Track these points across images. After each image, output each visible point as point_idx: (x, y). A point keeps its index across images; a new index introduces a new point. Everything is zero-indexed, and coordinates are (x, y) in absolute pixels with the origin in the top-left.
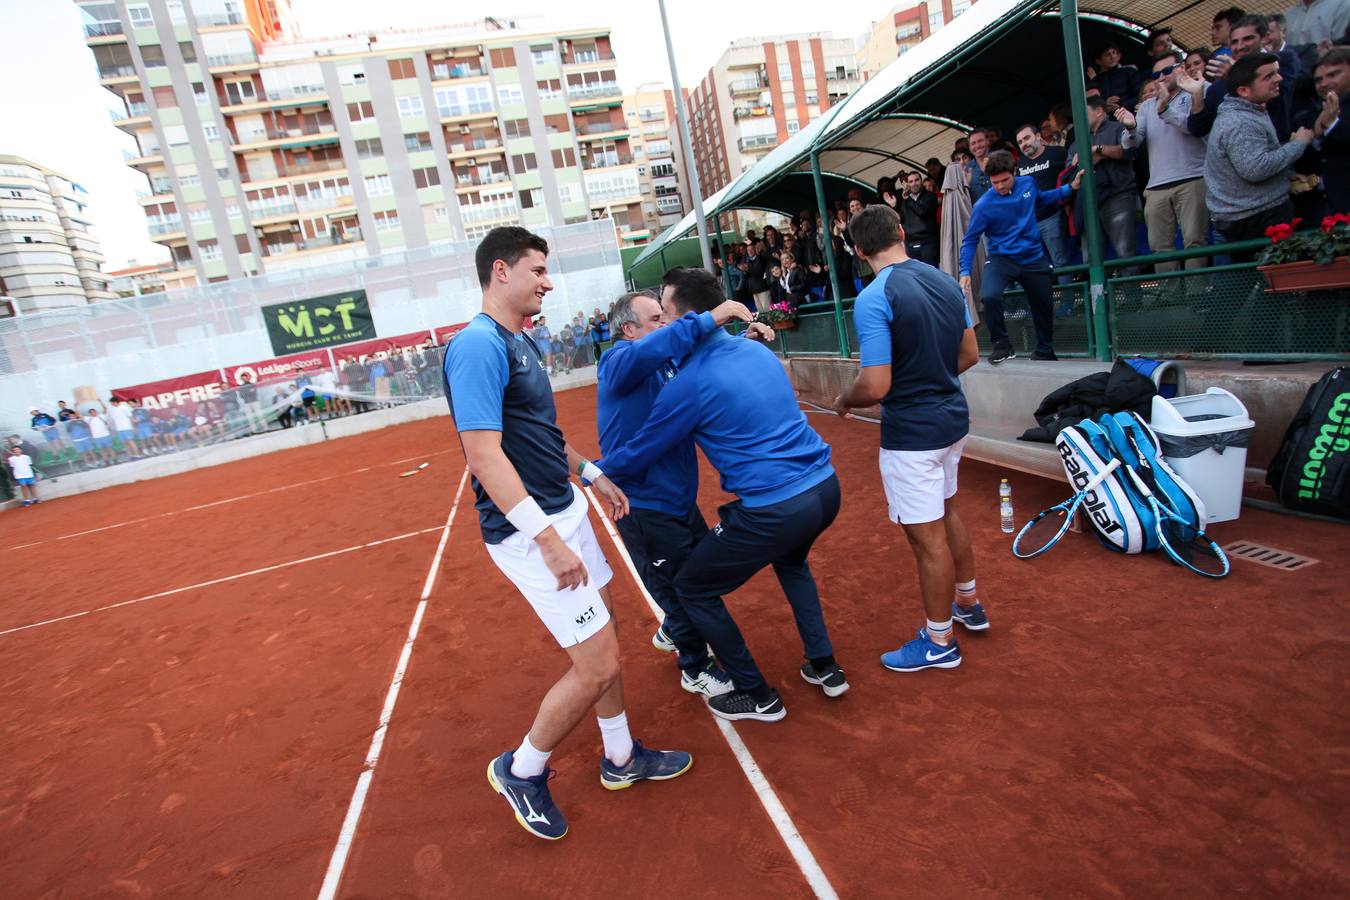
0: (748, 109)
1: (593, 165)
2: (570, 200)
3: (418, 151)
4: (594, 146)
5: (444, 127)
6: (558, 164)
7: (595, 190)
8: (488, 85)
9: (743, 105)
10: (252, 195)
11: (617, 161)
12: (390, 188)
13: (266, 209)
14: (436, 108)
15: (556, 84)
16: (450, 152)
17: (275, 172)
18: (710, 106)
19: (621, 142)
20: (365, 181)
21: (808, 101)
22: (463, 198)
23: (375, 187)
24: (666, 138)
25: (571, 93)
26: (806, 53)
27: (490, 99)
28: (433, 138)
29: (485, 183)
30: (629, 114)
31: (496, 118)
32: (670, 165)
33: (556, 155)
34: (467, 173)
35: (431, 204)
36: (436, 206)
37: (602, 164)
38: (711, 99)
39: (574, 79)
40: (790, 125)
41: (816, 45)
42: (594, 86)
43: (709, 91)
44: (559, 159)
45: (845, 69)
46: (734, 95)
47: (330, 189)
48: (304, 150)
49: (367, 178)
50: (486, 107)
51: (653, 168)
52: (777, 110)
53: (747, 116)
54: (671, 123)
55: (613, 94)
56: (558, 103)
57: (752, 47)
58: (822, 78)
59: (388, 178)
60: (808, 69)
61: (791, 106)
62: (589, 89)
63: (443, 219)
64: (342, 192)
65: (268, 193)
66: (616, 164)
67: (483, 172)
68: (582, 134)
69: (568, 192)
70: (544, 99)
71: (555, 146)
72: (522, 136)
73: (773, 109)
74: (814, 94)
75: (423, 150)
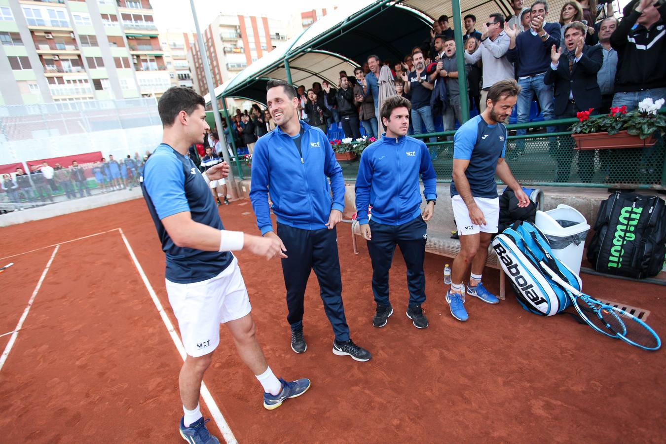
0: (231, 48)
1: (141, 69)
2: (127, 88)
3: (12, 44)
4: (142, 58)
5: (32, 32)
6: (118, 65)
7: (143, 83)
8: (65, 10)
9: (228, 46)
11: (157, 69)
14: (24, 18)
15: (114, 18)
16: (38, 48)
18: (210, 44)
19: (159, 57)
21: (262, 48)
22: (51, 80)
24: (185, 59)
25: (125, 25)
26: (260, 24)
27: (67, 19)
28: (23, 37)
29: (67, 72)
30: (163, 43)
31: (72, 32)
32: (188, 74)
33: (117, 60)
34: (52, 64)
36: (29, 82)
37: (147, 69)
38: (210, 40)
39: (126, 17)
40: (253, 59)
41: (265, 20)
42: (139, 23)
43: (209, 36)
44: (119, 63)
45: (280, 35)
46: (224, 40)
50: (64, 24)
51: (179, 75)
52: (246, 50)
53: (230, 52)
54: (188, 51)
55: (152, 30)
56: (118, 29)
57: (233, 17)
58: (269, 38)
60: (261, 32)
61: (253, 50)
62: (137, 24)
63: (36, 92)
66: (156, 70)
67: (65, 65)
68: (133, 50)
69: (126, 83)
70: (108, 26)
71: (117, 56)
72: (92, 46)
73: (244, 50)
74: (265, 45)
75: (15, 45)
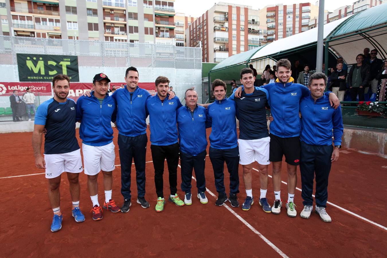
0: (219, 27)
1: (160, 36)
3: (91, 16)
4: (161, 29)
5: (104, 9)
6: (146, 33)
10: (15, 17)
11: (169, 37)
12: (77, 27)
13: (20, 24)
15: (151, 3)
16: (104, 19)
17: (28, 10)
18: (205, 24)
19: (172, 30)
20: (67, 23)
21: (241, 29)
22: (107, 38)
23: (71, 26)
24: (183, 33)
25: (156, 8)
26: (242, 12)
27: (124, 3)
28: (98, 12)
29: (116, 34)
30: (176, 20)
31: (125, 10)
33: (146, 30)
34: (110, 29)
35: (93, 38)
36: (95, 39)
37: (163, 36)
38: (205, 22)
39: (158, 3)
40: (233, 36)
41: (246, 10)
42: (165, 7)
43: (205, 18)
44: (147, 31)
45: (255, 21)
46: (215, 21)
47: (51, 23)
48: (42, 4)
49: (68, 22)
50: (122, 5)
51: (177, 43)
52: (230, 30)
53: (219, 30)
54: (186, 28)
55: (171, 12)
56: (150, 10)
57: (224, 6)
58: (247, 22)
59: (77, 24)
60: (242, 18)
61: (234, 30)
62: (163, 8)
64: (56, 25)
65: (22, 18)
66: (168, 38)
67: (116, 30)
68: (157, 24)
70: (145, 8)
71: (147, 26)
72: (134, 19)
73: (228, 29)
74: (243, 27)
75: (93, 16)
